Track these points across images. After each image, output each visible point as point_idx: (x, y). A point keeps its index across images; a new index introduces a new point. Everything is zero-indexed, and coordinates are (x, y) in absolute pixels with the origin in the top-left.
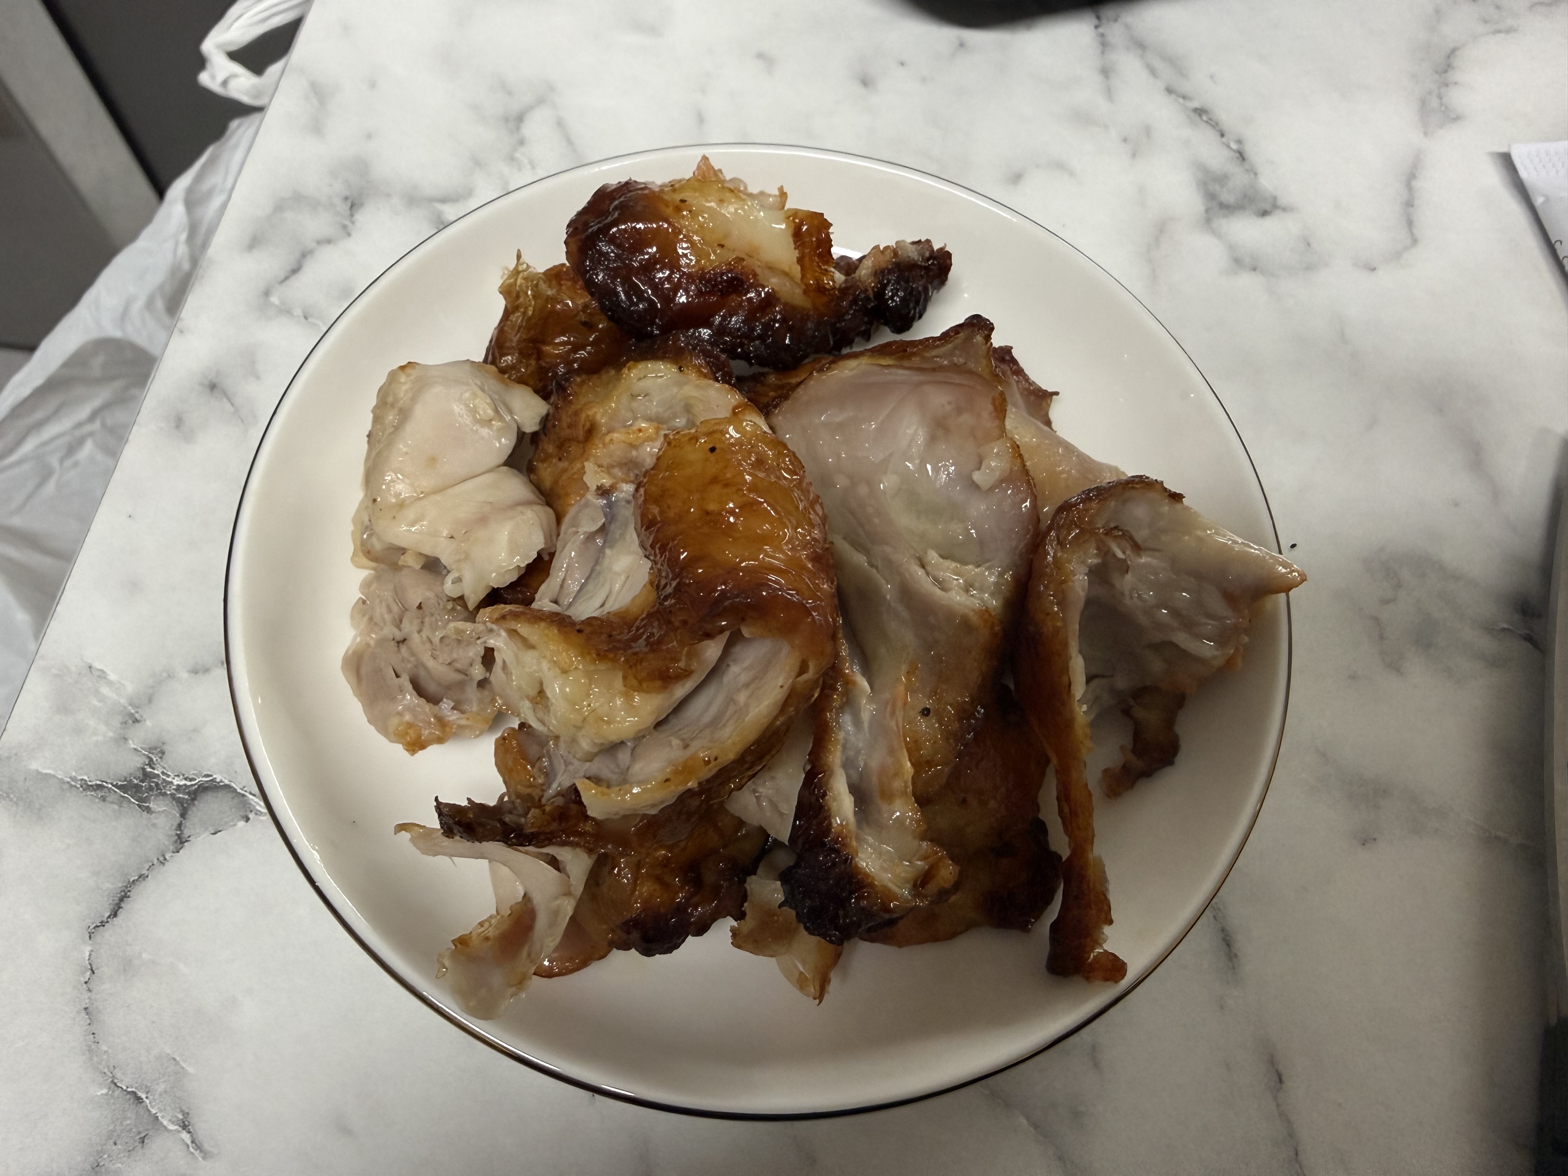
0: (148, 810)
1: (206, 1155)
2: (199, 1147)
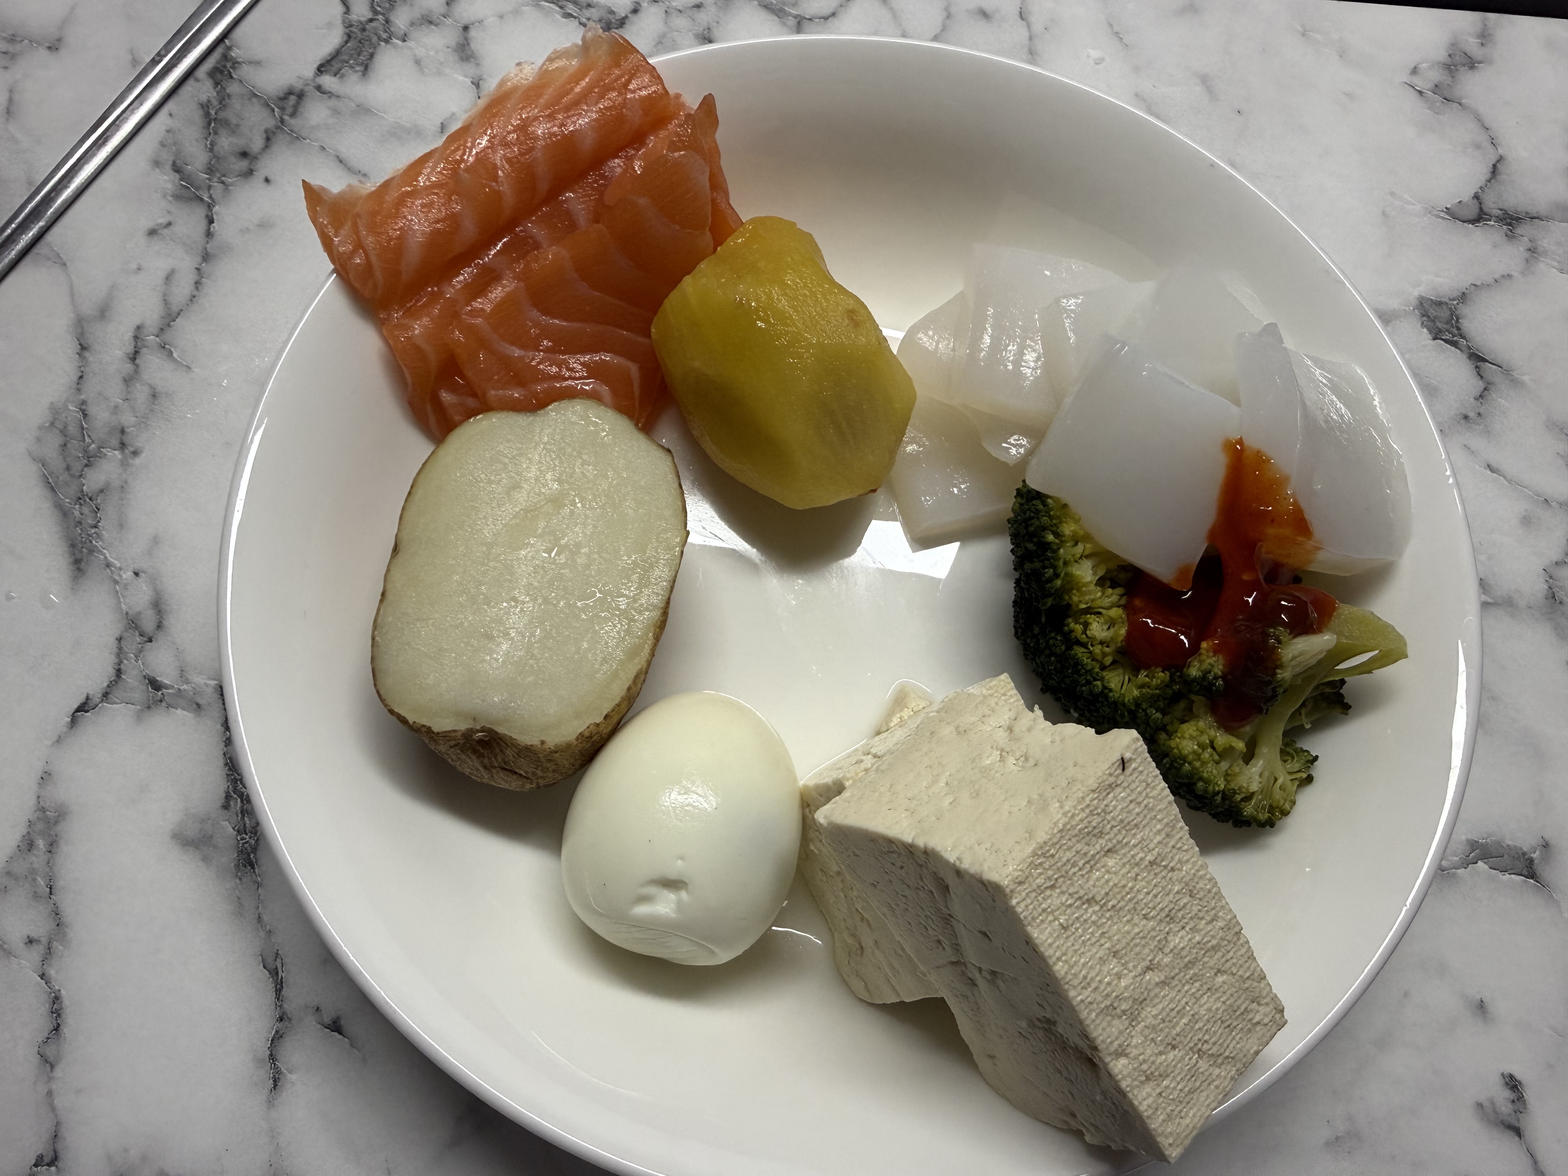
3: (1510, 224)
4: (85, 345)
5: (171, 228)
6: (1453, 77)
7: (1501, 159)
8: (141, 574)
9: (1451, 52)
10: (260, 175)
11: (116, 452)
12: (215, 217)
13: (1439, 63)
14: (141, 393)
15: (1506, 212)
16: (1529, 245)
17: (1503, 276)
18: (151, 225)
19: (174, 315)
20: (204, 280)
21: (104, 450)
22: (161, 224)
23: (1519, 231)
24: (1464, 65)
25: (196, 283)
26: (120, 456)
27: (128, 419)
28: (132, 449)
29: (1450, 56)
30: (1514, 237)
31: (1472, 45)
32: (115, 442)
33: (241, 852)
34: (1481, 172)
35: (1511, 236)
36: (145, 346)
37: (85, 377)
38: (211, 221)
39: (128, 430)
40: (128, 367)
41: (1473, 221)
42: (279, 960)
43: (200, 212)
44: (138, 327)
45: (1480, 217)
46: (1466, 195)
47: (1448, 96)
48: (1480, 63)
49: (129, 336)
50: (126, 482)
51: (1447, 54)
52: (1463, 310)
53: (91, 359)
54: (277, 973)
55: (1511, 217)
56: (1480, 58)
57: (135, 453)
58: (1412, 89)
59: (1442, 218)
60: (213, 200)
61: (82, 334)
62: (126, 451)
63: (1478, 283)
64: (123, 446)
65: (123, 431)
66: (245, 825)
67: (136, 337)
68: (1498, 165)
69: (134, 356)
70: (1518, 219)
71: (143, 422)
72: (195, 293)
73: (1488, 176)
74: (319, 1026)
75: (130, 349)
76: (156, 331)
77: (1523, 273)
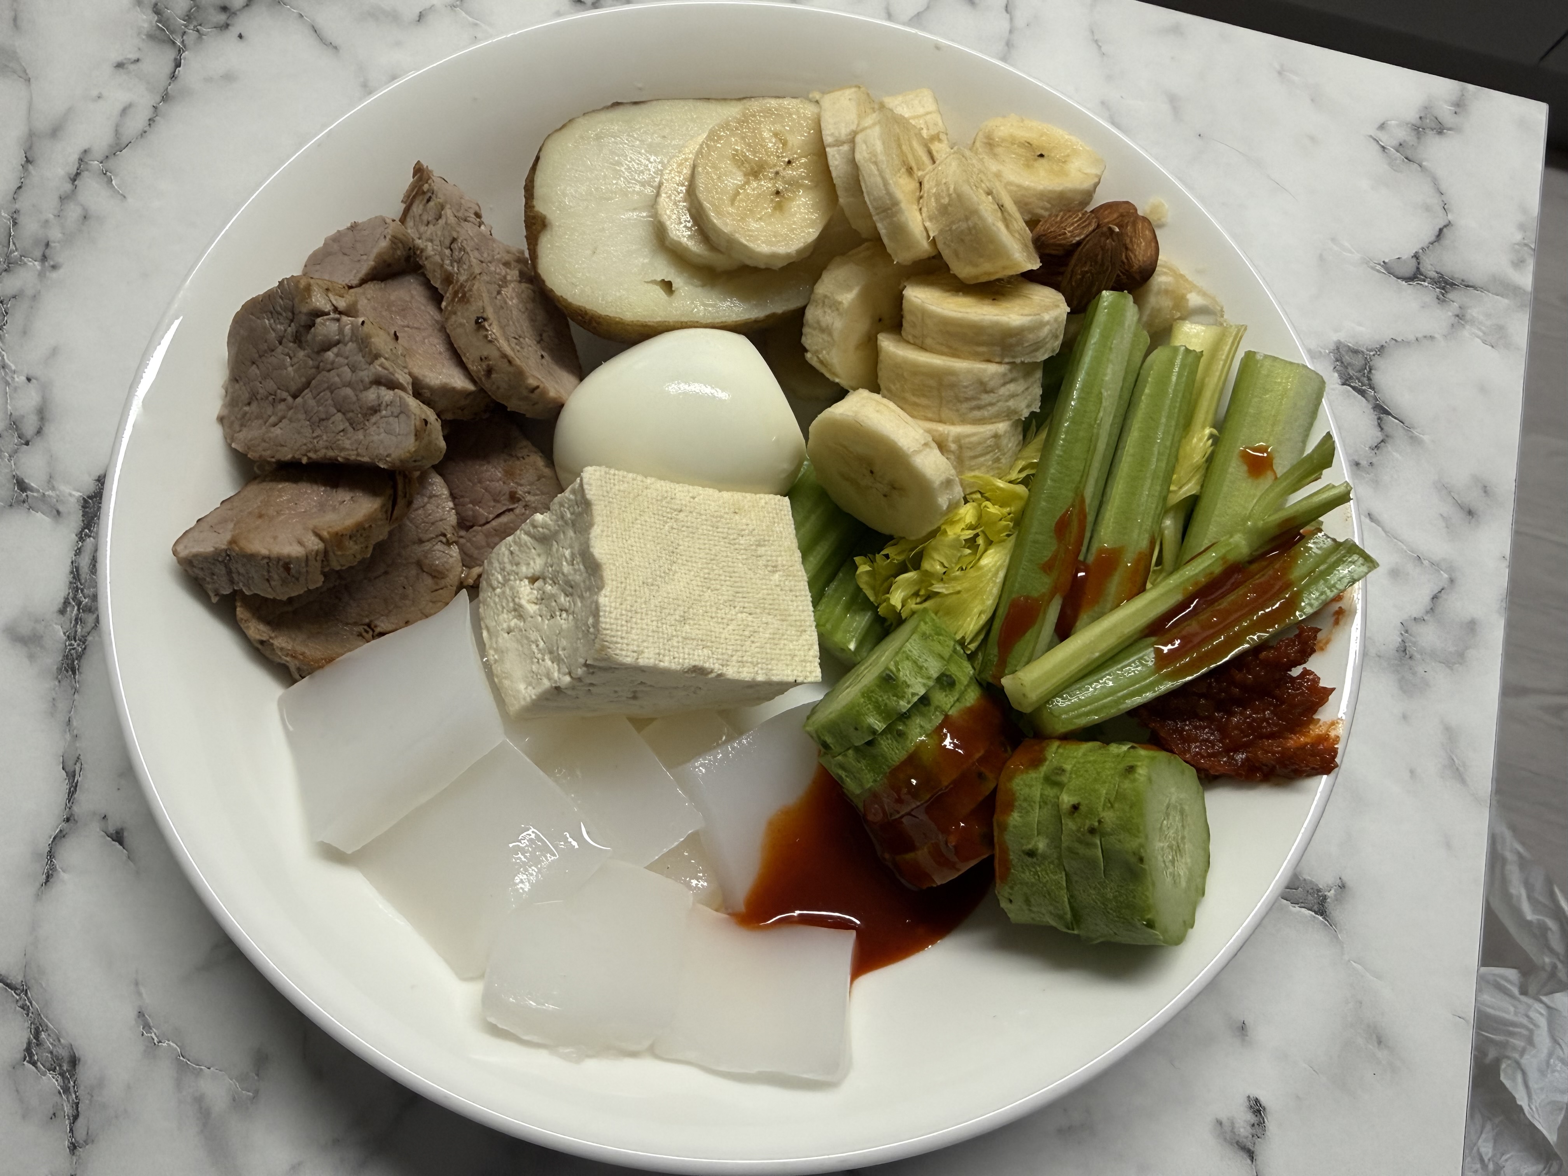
0: (1437, 273)
1: (1371, 136)
2: (1375, 139)
3: (1443, 289)
4: (30, 159)
5: (139, 64)
6: (1418, 138)
7: (1448, 225)
8: (33, 381)
9: (1422, 115)
10: (234, 31)
11: (36, 263)
12: (182, 61)
13: (1407, 124)
14: (73, 212)
15: (1442, 276)
16: (1457, 312)
17: (1425, 337)
18: (120, 59)
19: (123, 146)
20: (157, 118)
21: (25, 260)
22: (129, 59)
23: (1451, 296)
24: (1432, 130)
25: (150, 120)
26: (39, 268)
27: (55, 234)
28: (52, 263)
29: (1421, 118)
30: (1444, 301)
31: (1445, 112)
32: (38, 254)
33: (66, 657)
34: (1427, 233)
35: (1442, 300)
36: (87, 170)
37: (23, 188)
38: (178, 65)
39: (52, 245)
40: (68, 186)
41: (1409, 279)
42: (78, 765)
43: (171, 54)
44: (85, 151)
45: (1415, 276)
46: (1407, 253)
47: (1410, 157)
48: (1450, 129)
49: (75, 157)
50: (39, 292)
51: (1418, 116)
52: (1378, 362)
53: (33, 172)
54: (74, 776)
55: (1446, 282)
56: (1449, 126)
57: (54, 267)
58: (1375, 143)
59: (1378, 271)
60: (185, 46)
61: (30, 148)
62: (46, 264)
63: (1399, 339)
64: (44, 258)
65: (47, 245)
66: (76, 631)
67: (81, 160)
68: (1445, 230)
69: (75, 178)
70: (1453, 285)
71: (69, 239)
72: (147, 128)
73: (1433, 238)
74: (103, 833)
75: (74, 171)
76: (101, 159)
77: (1445, 336)
